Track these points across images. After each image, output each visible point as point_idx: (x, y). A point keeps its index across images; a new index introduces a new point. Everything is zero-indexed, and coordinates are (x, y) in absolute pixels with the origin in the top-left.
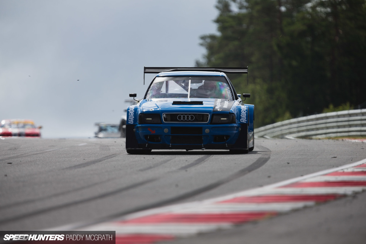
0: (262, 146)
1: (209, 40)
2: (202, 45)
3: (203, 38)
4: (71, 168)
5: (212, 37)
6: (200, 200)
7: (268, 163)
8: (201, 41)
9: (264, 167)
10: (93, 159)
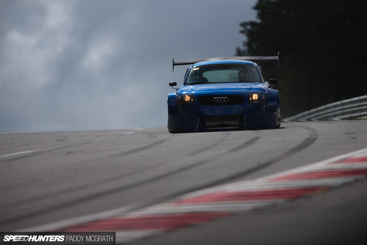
0: (309, 128)
1: (249, 27)
2: (242, 32)
3: (243, 25)
4: (120, 155)
5: (252, 24)
6: (253, 178)
7: (317, 142)
8: (242, 28)
9: (312, 146)
10: (142, 146)
